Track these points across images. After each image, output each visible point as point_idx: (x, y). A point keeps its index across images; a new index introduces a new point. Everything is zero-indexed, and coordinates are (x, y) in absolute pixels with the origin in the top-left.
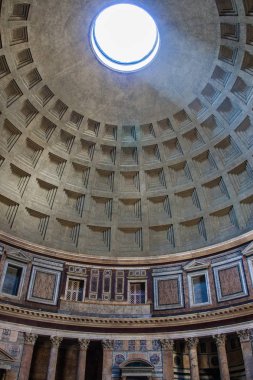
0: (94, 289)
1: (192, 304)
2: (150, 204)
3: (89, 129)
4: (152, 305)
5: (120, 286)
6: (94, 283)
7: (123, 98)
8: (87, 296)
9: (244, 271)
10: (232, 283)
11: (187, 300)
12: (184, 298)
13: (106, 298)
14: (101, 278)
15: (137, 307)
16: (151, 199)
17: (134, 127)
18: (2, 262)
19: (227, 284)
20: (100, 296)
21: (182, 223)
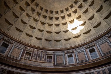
0: (34, 56)
1: (68, 64)
2: (55, 34)
3: (40, 9)
4: (54, 63)
5: (43, 56)
6: (35, 55)
7: (51, 2)
8: (32, 58)
9: (86, 53)
10: (82, 57)
11: (66, 62)
12: (65, 62)
13: (38, 60)
14: (37, 53)
15: (49, 64)
16: (55, 32)
17: (53, 11)
18: (1, 41)
19: (80, 57)
20: (36, 59)
21: (64, 40)
